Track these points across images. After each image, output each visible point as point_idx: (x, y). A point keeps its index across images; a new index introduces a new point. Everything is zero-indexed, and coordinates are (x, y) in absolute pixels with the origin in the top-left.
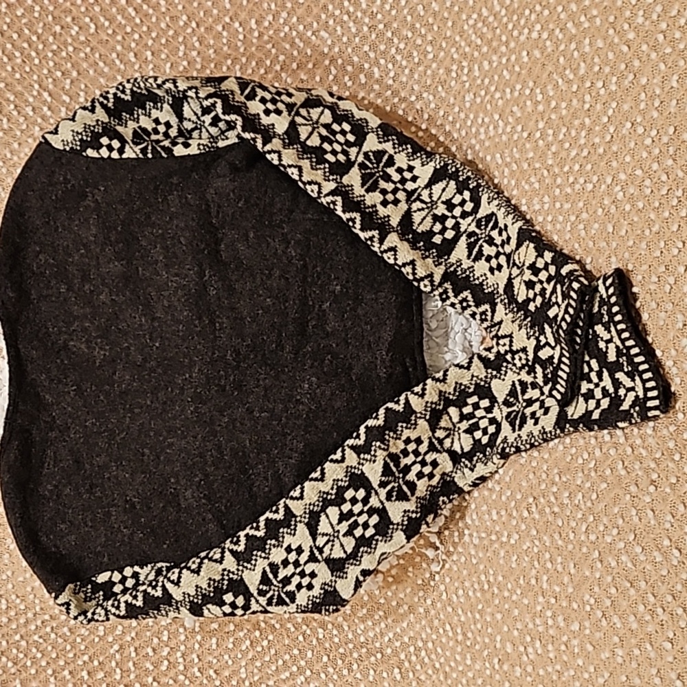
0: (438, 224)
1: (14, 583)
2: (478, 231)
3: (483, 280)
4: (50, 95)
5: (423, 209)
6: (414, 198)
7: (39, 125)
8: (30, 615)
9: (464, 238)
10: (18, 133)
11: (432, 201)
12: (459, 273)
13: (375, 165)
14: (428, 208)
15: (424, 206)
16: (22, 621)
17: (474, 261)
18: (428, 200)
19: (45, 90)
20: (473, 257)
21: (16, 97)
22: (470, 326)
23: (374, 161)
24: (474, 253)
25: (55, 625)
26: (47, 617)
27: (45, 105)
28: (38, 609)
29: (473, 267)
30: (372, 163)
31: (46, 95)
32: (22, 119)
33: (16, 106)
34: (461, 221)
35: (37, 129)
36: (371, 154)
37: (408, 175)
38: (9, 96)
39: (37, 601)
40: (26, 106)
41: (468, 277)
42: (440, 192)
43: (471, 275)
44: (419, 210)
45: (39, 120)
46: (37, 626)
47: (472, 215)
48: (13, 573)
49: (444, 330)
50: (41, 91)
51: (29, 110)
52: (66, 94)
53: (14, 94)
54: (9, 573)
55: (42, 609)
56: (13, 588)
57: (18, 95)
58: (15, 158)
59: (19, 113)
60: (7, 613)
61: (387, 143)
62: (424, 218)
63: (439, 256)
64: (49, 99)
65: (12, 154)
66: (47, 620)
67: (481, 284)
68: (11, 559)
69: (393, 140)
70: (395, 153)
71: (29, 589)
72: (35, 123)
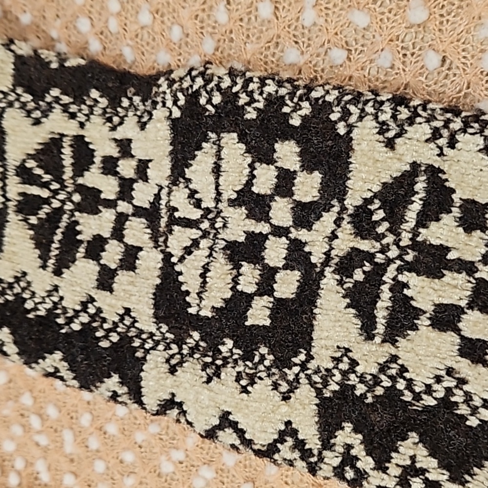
0: (246, 268)
2: (365, 245)
3: (449, 390)
5: (196, 243)
6: (163, 222)
9: (329, 280)
11: (208, 211)
12: (361, 389)
13: (55, 186)
14: (206, 234)
15: (195, 233)
17: (390, 338)
18: (196, 214)
20: (380, 329)
23: (47, 178)
24: (381, 314)
29: (394, 358)
30: (45, 185)
34: (302, 235)
36: (31, 164)
37: (127, 168)
41: (392, 393)
42: (212, 179)
43: (401, 385)
44: (188, 251)
47: (328, 208)
61: (52, 116)
62: (206, 269)
63: (282, 362)
67: (446, 403)
69: (57, 100)
70: (82, 125)
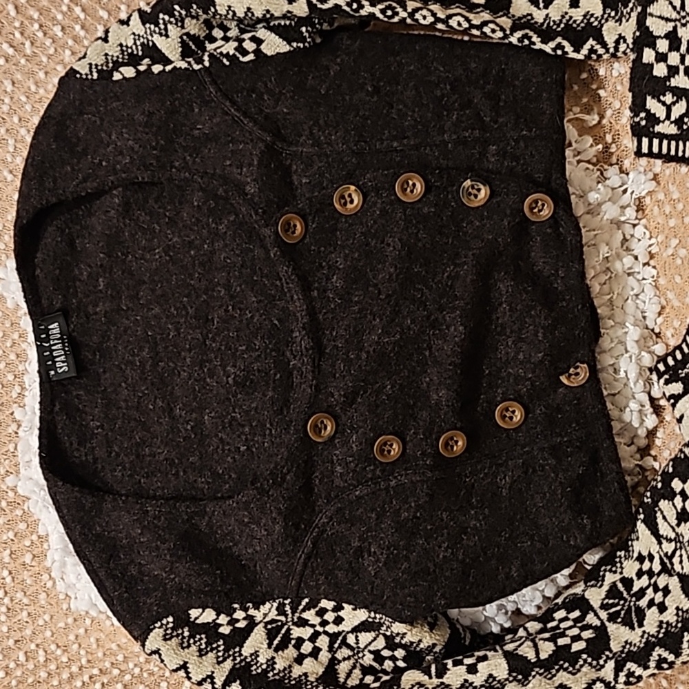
1: (54, 631)
4: (83, 10)
7: (70, 48)
8: (75, 669)
10: (44, 59)
16: (65, 676)
19: (77, 4)
21: (41, 14)
22: (643, 291)
25: (105, 681)
26: (96, 671)
27: (77, 23)
28: (84, 661)
31: (78, 10)
32: (48, 42)
33: (41, 26)
35: (68, 52)
38: (32, 13)
39: (82, 652)
40: (54, 25)
45: (70, 42)
46: (84, 683)
48: (52, 617)
49: (609, 297)
50: (72, 5)
51: (57, 30)
52: (103, 8)
53: (38, 10)
54: (47, 617)
55: (89, 661)
56: (52, 636)
57: (44, 12)
58: (41, 91)
59: (45, 34)
60: (46, 666)
64: (82, 16)
65: (38, 86)
66: (96, 675)
68: (49, 600)
71: (72, 637)
72: (64, 46)
